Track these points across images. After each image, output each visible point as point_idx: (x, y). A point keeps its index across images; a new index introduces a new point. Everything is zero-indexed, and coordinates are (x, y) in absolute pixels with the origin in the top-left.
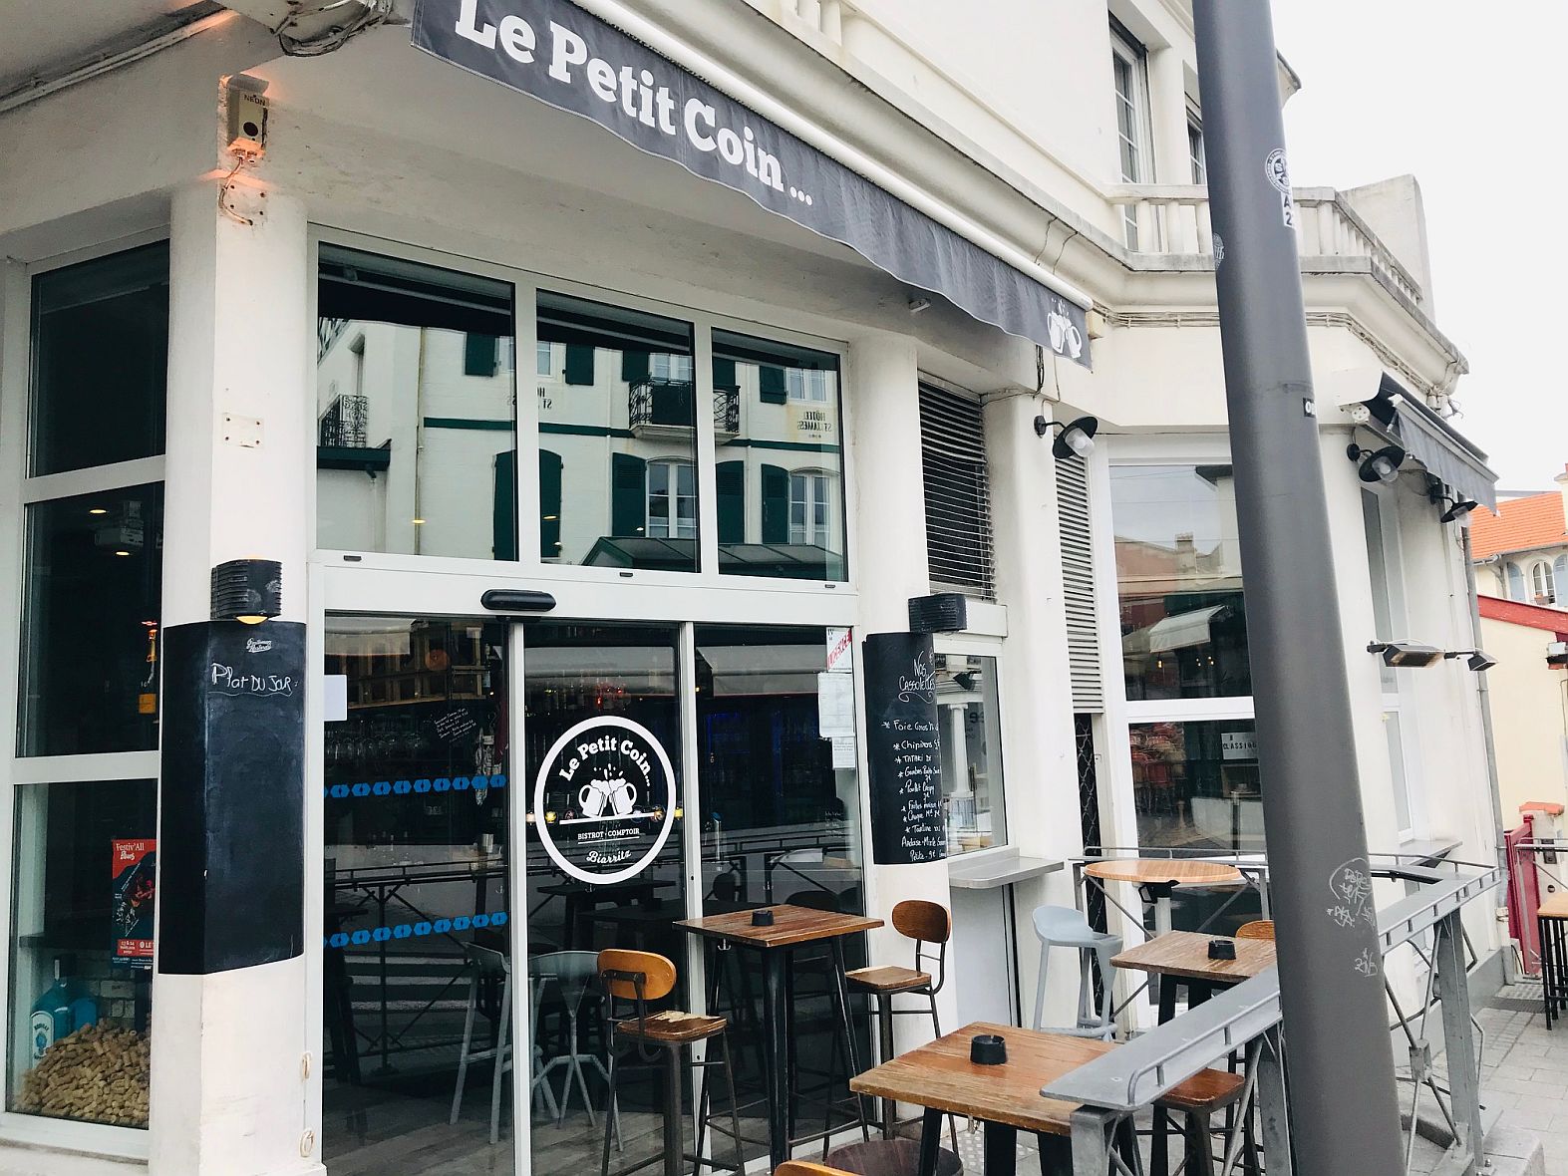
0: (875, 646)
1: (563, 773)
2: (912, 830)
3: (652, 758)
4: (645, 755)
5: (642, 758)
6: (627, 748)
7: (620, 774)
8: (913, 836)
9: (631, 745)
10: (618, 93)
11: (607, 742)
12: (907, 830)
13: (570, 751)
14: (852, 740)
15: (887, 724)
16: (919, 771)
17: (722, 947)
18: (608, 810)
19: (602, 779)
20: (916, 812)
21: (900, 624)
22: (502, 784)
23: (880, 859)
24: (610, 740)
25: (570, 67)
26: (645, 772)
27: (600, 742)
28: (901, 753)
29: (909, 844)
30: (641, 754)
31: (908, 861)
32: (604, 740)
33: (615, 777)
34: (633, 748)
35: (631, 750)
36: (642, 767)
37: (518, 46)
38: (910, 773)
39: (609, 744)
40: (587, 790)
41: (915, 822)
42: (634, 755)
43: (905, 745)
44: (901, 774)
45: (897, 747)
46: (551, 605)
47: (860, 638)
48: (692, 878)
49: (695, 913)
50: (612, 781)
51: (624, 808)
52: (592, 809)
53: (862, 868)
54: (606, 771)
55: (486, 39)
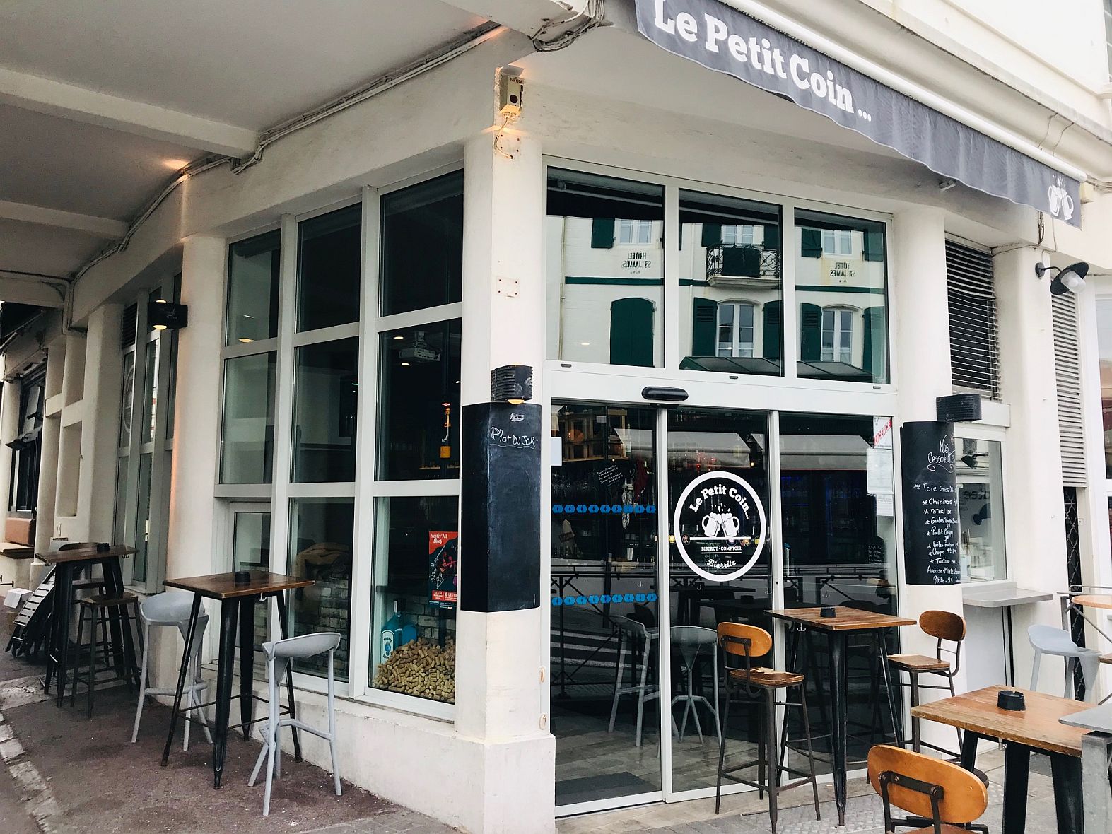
0: (909, 431)
1: (691, 507)
2: (935, 562)
3: (750, 501)
4: (745, 498)
5: (743, 501)
6: (733, 493)
7: (729, 510)
8: (935, 566)
9: (736, 491)
10: (748, 56)
11: (720, 489)
12: (932, 561)
13: (696, 492)
14: (891, 497)
15: (918, 487)
16: (942, 521)
17: (800, 629)
18: (721, 533)
19: (717, 513)
20: (938, 549)
21: (930, 415)
22: (653, 511)
23: (911, 579)
24: (722, 487)
25: (717, 42)
26: (745, 510)
27: (716, 488)
28: (928, 507)
29: (932, 571)
30: (742, 498)
31: (933, 583)
32: (718, 487)
33: (725, 512)
34: (737, 493)
35: (735, 495)
36: (743, 506)
37: (688, 32)
38: (935, 521)
39: (721, 490)
40: (707, 519)
41: (938, 556)
42: (738, 498)
43: (932, 501)
44: (928, 522)
45: (925, 502)
46: (685, 397)
47: (898, 424)
48: (777, 583)
49: (779, 605)
50: (723, 514)
51: (731, 533)
52: (710, 531)
53: (897, 587)
54: (719, 508)
55: (669, 28)
